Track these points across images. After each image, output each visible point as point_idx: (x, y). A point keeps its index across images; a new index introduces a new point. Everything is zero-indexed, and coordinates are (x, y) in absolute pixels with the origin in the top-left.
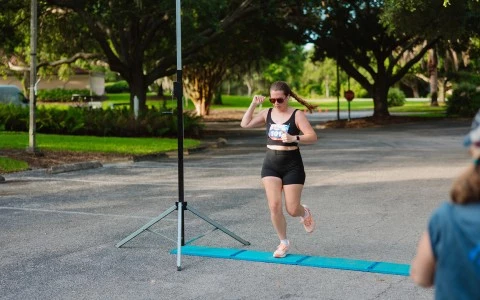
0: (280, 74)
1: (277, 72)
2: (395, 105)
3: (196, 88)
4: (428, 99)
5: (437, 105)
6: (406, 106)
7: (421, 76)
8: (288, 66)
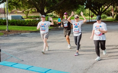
0: (79, 12)
1: (79, 11)
2: (105, 18)
3: (59, 15)
4: (112, 17)
5: (114, 18)
6: (107, 18)
7: (111, 12)
8: (81, 10)
